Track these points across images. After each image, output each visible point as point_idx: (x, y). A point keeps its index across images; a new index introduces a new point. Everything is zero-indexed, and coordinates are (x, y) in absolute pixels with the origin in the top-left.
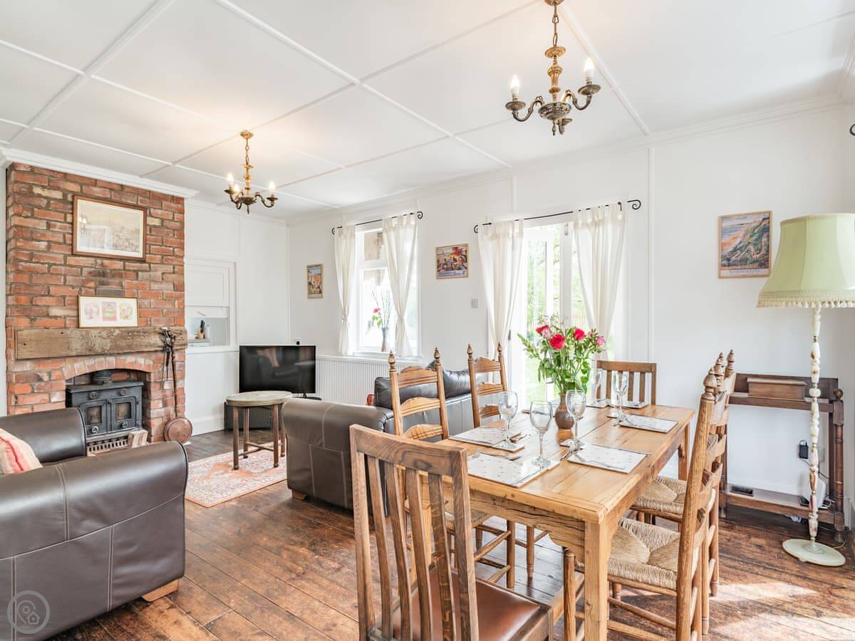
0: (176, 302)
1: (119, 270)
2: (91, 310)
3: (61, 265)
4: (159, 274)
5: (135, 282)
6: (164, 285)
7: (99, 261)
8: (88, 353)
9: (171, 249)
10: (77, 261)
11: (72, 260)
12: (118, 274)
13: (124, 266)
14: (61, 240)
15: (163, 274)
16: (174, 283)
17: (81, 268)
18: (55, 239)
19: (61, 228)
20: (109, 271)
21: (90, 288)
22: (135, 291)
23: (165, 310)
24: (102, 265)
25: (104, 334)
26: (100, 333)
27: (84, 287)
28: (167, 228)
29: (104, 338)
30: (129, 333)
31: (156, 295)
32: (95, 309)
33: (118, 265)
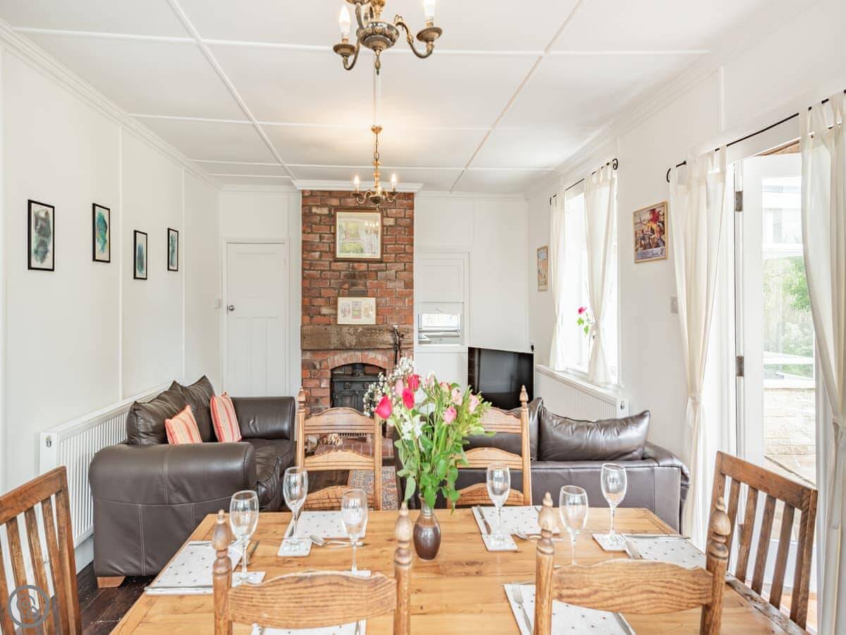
0: (407, 299)
1: (365, 271)
2: (345, 309)
3: (327, 270)
4: (393, 272)
5: (375, 282)
6: (397, 283)
7: (351, 265)
8: (341, 348)
9: (403, 246)
10: (337, 266)
11: (335, 266)
12: (364, 275)
13: (368, 267)
14: (328, 249)
15: (396, 272)
16: (404, 281)
17: (340, 271)
18: (324, 249)
19: (327, 239)
20: (357, 273)
21: (345, 289)
22: (375, 290)
23: (397, 308)
24: (353, 267)
25: (352, 331)
26: (349, 330)
27: (342, 288)
28: (400, 226)
29: (351, 335)
30: (368, 330)
31: (390, 293)
32: (347, 308)
33: (363, 267)
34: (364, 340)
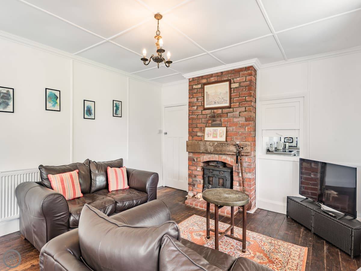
0: (247, 128)
1: (220, 114)
2: (209, 133)
3: (200, 115)
4: (238, 113)
5: (226, 119)
6: (240, 119)
7: (213, 111)
8: (206, 152)
9: (244, 98)
10: (205, 112)
12: (220, 116)
13: (222, 111)
14: (201, 105)
15: (240, 113)
16: (245, 117)
17: (207, 115)
18: (199, 105)
19: (201, 100)
20: (216, 115)
21: (209, 123)
22: (226, 123)
23: (240, 133)
24: (214, 112)
26: (210, 143)
27: (208, 123)
28: (243, 86)
29: (211, 146)
30: (221, 144)
31: (236, 124)
33: (220, 111)
34: (218, 149)
